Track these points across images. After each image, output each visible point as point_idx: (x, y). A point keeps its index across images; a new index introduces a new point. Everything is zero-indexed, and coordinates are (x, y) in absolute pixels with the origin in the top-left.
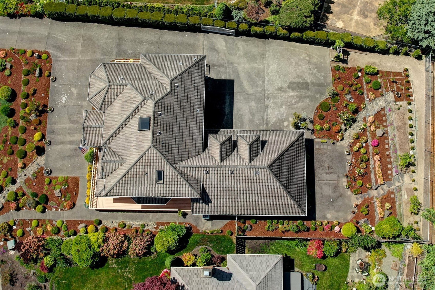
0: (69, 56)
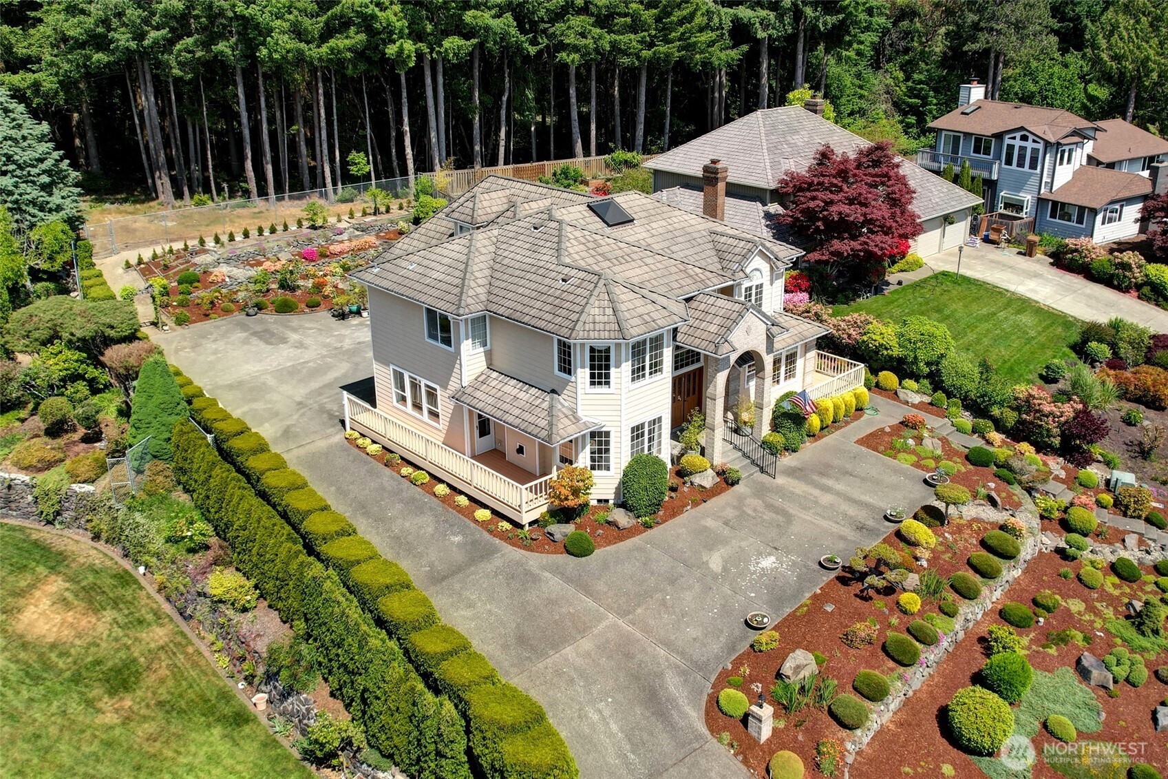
0: (644, 650)
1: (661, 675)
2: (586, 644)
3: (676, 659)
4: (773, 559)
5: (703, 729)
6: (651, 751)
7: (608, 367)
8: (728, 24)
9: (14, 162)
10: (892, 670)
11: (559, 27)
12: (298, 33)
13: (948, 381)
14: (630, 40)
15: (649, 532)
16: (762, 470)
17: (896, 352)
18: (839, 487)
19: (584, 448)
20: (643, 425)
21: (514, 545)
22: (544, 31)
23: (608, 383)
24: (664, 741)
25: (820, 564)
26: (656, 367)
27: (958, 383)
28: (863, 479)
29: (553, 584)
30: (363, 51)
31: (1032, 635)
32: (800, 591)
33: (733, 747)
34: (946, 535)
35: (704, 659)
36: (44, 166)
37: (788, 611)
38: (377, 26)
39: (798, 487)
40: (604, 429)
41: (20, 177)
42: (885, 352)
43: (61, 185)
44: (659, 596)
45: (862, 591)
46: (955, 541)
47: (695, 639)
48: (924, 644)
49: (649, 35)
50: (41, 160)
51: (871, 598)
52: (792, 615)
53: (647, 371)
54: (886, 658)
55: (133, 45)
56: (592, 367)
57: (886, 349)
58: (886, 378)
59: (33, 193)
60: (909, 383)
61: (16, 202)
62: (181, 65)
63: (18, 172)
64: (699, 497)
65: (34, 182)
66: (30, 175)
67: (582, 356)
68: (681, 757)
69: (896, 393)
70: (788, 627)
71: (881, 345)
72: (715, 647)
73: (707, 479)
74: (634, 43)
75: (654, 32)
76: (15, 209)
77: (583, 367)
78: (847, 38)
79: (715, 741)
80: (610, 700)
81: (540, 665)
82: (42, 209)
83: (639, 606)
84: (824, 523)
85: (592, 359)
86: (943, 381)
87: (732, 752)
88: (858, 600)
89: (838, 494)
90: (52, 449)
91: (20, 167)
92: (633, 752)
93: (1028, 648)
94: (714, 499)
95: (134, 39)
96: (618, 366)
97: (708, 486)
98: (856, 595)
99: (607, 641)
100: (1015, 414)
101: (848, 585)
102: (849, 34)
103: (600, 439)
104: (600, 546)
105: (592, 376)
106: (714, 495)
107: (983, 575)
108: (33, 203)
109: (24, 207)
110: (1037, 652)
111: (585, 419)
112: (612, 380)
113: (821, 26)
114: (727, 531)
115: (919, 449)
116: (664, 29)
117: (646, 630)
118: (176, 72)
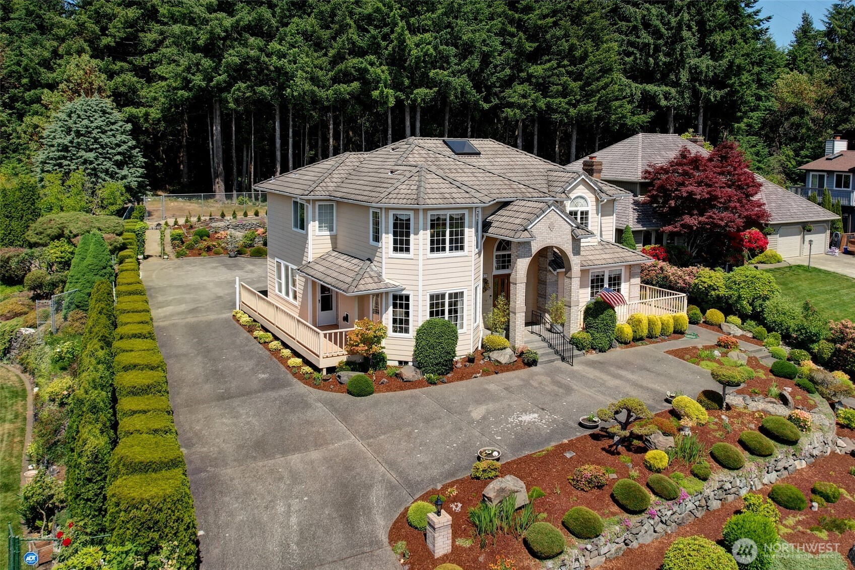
0: (365, 466)
1: (369, 487)
2: (315, 455)
3: (392, 477)
4: (536, 415)
5: (384, 537)
6: (317, 546)
7: (408, 235)
8: (638, 95)
9: (99, 143)
10: (614, 514)
11: (508, 91)
12: (314, 80)
13: (770, 318)
14: (561, 102)
15: (433, 387)
16: (563, 359)
17: (722, 292)
18: (630, 376)
19: (387, 309)
20: (443, 296)
21: (306, 383)
22: (496, 94)
23: (408, 250)
24: (337, 540)
25: (580, 424)
26: (458, 244)
27: (779, 320)
28: (659, 374)
29: (320, 410)
30: (359, 95)
31: (801, 518)
32: (548, 439)
33: (404, 556)
34: (723, 417)
35: (419, 479)
36: (119, 150)
37: (527, 453)
38: (368, 76)
39: (592, 373)
40: (404, 292)
41: (100, 154)
42: (713, 293)
43: (132, 165)
44: (409, 429)
45: (611, 446)
46: (732, 423)
47: (419, 463)
48: (661, 497)
49: (575, 99)
50: (118, 145)
51: (619, 454)
52: (529, 457)
53: (447, 245)
54: (612, 503)
55: (204, 84)
56: (395, 234)
57: (714, 290)
58: (712, 314)
59: (108, 164)
60: (732, 318)
61: (94, 169)
62: (236, 101)
63: (100, 150)
64: (492, 369)
65: (110, 159)
66: (108, 153)
67: (387, 222)
68: (345, 556)
69: (720, 326)
70: (517, 464)
71: (710, 286)
72: (435, 471)
73: (505, 357)
74: (563, 104)
75: (578, 97)
76: (92, 174)
77: (387, 233)
78: (739, 114)
79: (389, 548)
80: (306, 499)
81: (261, 464)
82: (112, 177)
83: (384, 434)
84: (601, 398)
85: (395, 226)
86: (765, 319)
87: (402, 561)
88: (604, 453)
89: (628, 381)
90: (22, 304)
91: (102, 147)
92: (297, 544)
93: (793, 528)
94: (507, 373)
95: (204, 80)
96: (416, 233)
97: (503, 362)
98: (603, 449)
99: (337, 456)
100: (831, 345)
101: (598, 440)
102: (740, 111)
103: (401, 301)
104: (380, 391)
105: (395, 242)
106: (508, 370)
107: (752, 451)
108: (106, 172)
109: (99, 174)
110: (803, 533)
111: (387, 281)
112: (412, 247)
113: (712, 98)
114: (504, 393)
115: (723, 360)
116: (586, 95)
117: (378, 451)
118: (232, 105)
